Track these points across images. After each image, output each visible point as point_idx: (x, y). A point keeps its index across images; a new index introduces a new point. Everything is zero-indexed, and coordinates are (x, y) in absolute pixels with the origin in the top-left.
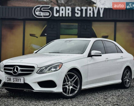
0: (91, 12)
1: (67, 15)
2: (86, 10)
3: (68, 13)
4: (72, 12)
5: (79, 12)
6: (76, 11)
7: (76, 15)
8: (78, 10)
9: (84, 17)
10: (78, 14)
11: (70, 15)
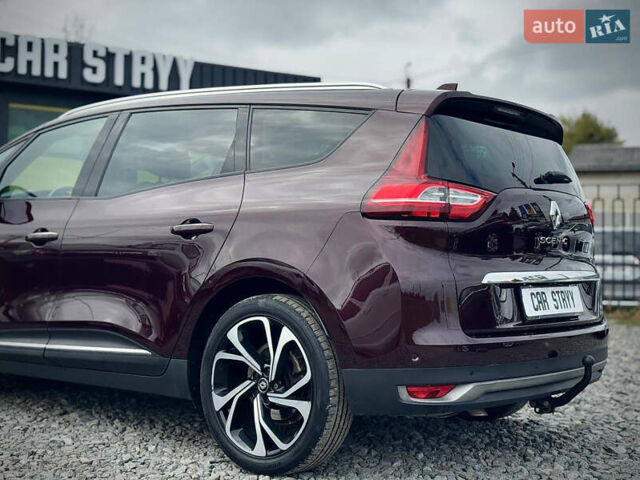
0: (148, 69)
1: (49, 73)
2: (128, 59)
3: (56, 65)
4: (69, 58)
5: (101, 66)
6: (88, 58)
7: (88, 75)
8: (95, 54)
9: (120, 87)
10: (94, 70)
11: (63, 74)
